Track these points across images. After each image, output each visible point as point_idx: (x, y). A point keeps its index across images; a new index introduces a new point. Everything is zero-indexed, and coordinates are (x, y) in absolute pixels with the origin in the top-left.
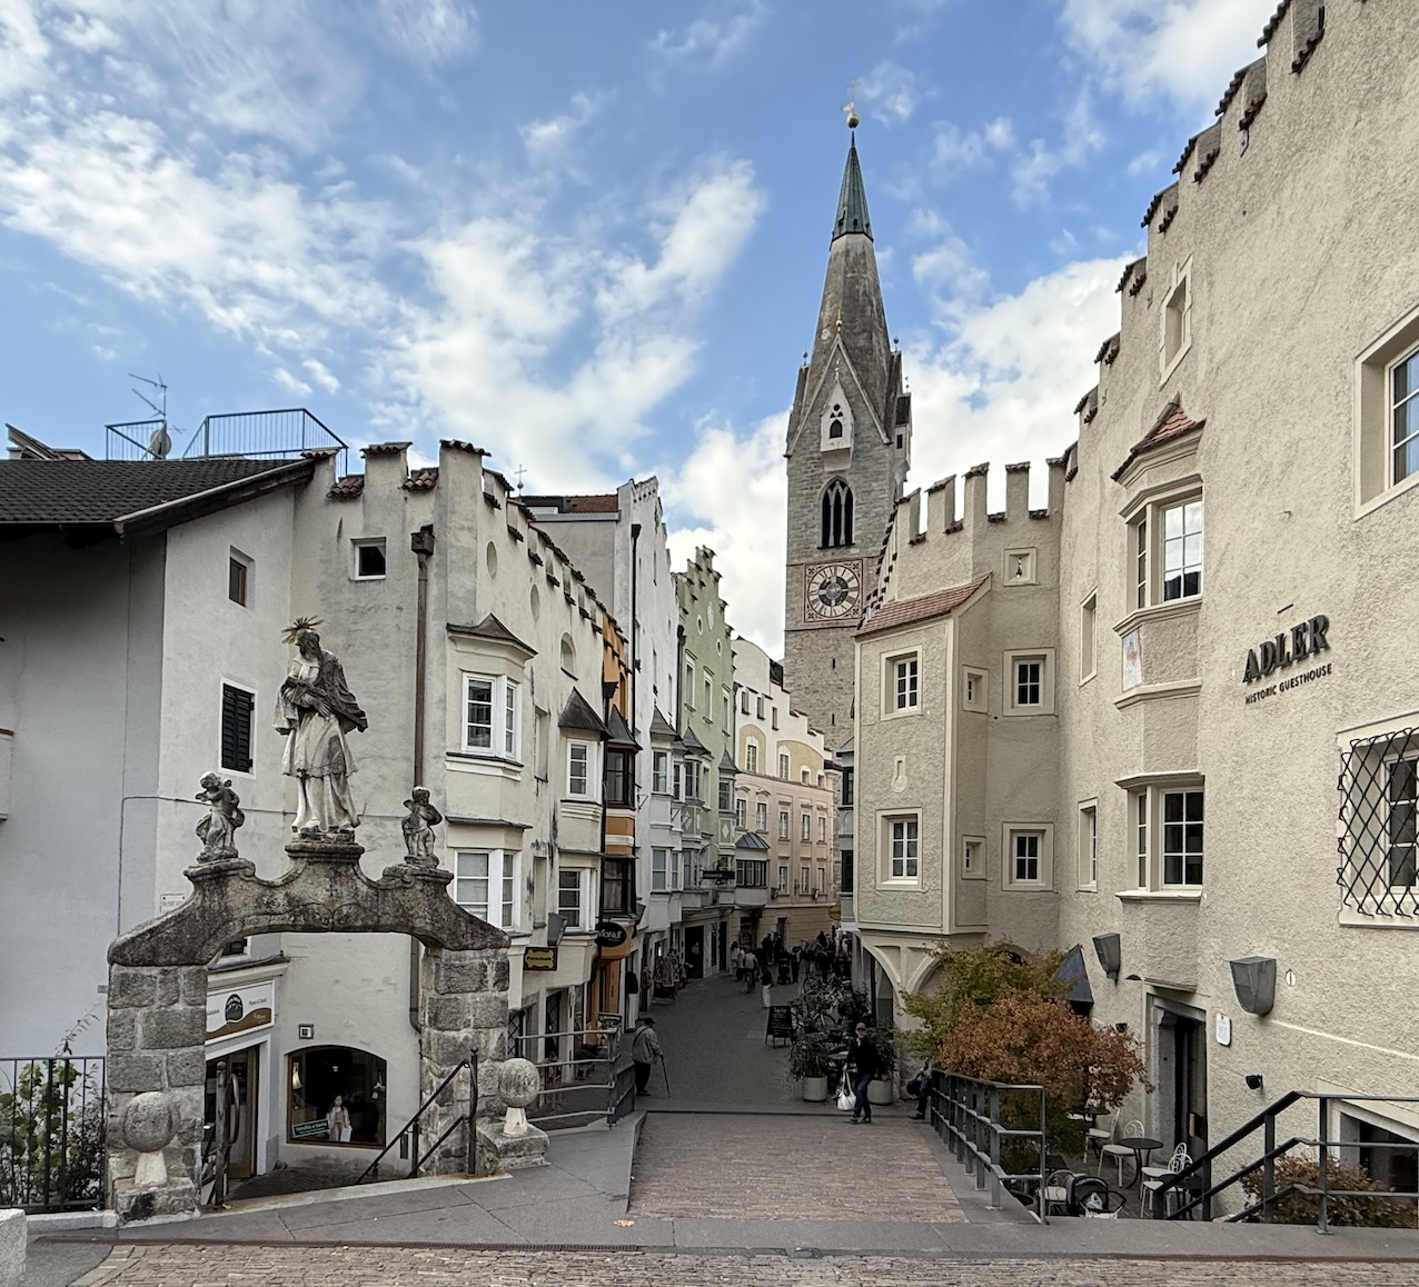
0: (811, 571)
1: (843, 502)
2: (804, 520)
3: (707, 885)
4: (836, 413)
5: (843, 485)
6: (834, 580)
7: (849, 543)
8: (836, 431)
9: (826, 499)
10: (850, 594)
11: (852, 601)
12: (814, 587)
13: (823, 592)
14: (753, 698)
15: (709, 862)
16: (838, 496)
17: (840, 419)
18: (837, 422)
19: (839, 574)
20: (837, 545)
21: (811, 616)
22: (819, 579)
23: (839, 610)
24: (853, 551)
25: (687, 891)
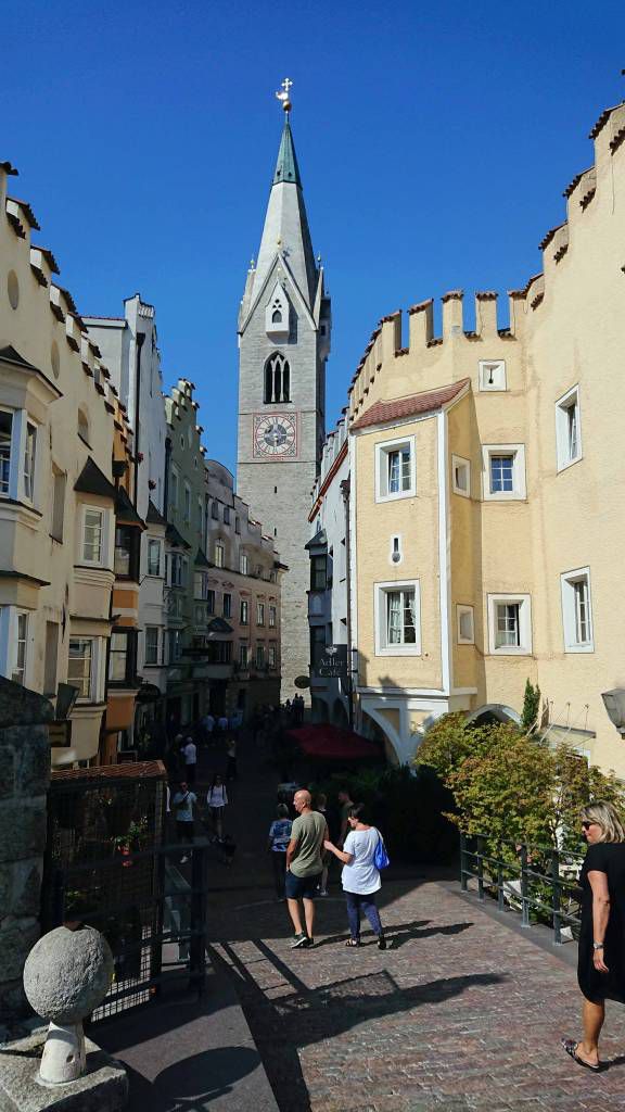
0: (258, 419)
1: (282, 370)
2: (253, 381)
3: (187, 660)
4: (277, 305)
5: (282, 358)
6: (275, 427)
7: (287, 401)
8: (276, 316)
9: (268, 367)
10: (288, 438)
11: (289, 443)
12: (260, 432)
13: (267, 436)
14: (221, 508)
15: (187, 642)
16: (278, 365)
17: (279, 309)
18: (277, 311)
19: (279, 423)
20: (278, 401)
21: (258, 453)
22: (265, 426)
23: (280, 449)
24: (290, 406)
25: (171, 665)
